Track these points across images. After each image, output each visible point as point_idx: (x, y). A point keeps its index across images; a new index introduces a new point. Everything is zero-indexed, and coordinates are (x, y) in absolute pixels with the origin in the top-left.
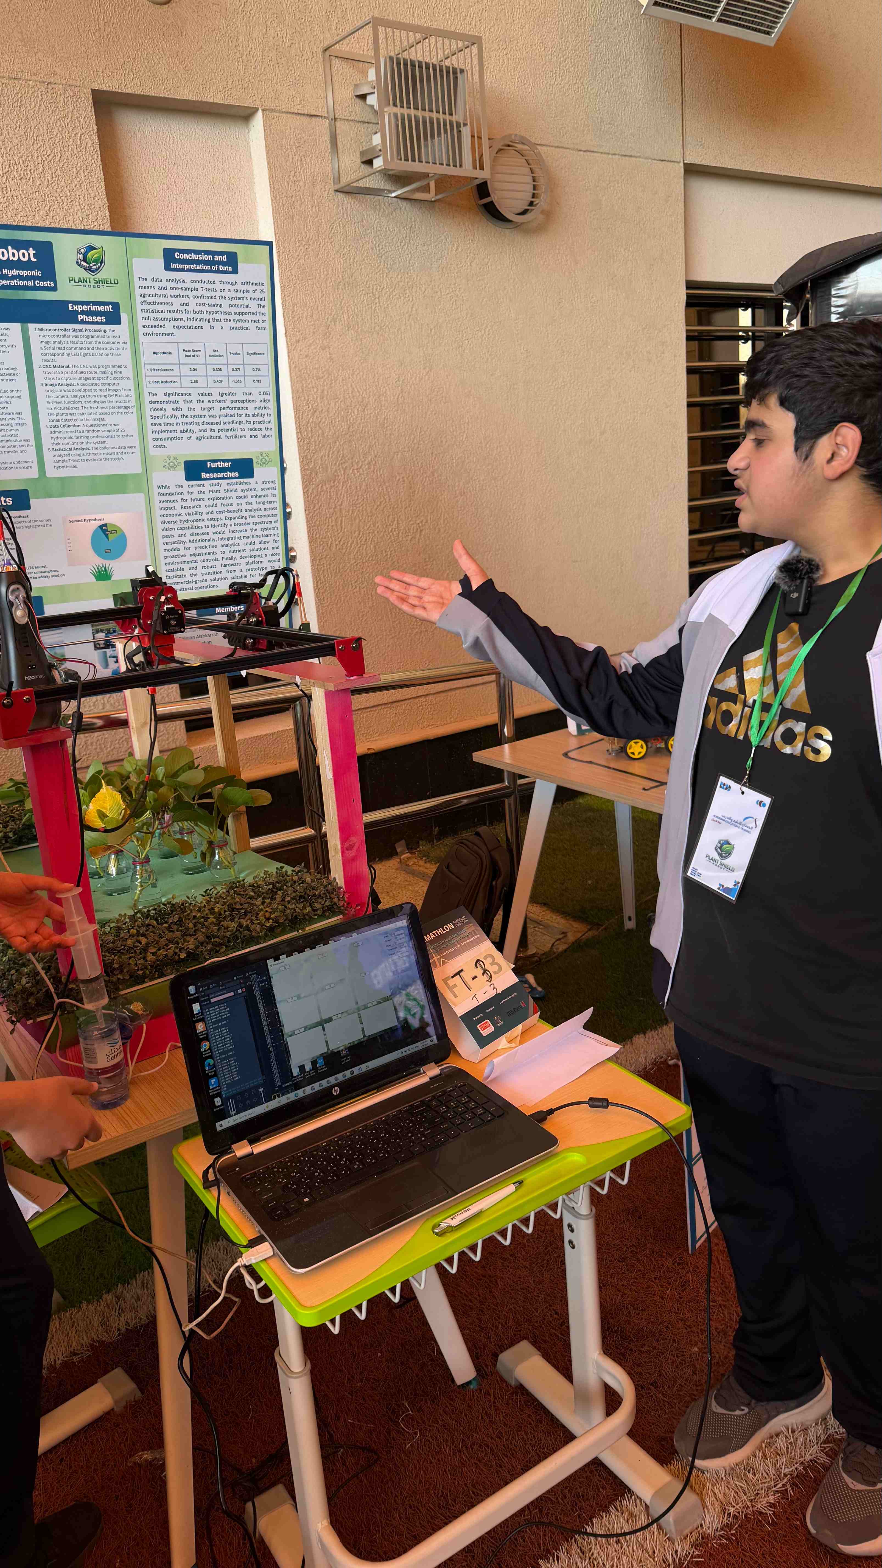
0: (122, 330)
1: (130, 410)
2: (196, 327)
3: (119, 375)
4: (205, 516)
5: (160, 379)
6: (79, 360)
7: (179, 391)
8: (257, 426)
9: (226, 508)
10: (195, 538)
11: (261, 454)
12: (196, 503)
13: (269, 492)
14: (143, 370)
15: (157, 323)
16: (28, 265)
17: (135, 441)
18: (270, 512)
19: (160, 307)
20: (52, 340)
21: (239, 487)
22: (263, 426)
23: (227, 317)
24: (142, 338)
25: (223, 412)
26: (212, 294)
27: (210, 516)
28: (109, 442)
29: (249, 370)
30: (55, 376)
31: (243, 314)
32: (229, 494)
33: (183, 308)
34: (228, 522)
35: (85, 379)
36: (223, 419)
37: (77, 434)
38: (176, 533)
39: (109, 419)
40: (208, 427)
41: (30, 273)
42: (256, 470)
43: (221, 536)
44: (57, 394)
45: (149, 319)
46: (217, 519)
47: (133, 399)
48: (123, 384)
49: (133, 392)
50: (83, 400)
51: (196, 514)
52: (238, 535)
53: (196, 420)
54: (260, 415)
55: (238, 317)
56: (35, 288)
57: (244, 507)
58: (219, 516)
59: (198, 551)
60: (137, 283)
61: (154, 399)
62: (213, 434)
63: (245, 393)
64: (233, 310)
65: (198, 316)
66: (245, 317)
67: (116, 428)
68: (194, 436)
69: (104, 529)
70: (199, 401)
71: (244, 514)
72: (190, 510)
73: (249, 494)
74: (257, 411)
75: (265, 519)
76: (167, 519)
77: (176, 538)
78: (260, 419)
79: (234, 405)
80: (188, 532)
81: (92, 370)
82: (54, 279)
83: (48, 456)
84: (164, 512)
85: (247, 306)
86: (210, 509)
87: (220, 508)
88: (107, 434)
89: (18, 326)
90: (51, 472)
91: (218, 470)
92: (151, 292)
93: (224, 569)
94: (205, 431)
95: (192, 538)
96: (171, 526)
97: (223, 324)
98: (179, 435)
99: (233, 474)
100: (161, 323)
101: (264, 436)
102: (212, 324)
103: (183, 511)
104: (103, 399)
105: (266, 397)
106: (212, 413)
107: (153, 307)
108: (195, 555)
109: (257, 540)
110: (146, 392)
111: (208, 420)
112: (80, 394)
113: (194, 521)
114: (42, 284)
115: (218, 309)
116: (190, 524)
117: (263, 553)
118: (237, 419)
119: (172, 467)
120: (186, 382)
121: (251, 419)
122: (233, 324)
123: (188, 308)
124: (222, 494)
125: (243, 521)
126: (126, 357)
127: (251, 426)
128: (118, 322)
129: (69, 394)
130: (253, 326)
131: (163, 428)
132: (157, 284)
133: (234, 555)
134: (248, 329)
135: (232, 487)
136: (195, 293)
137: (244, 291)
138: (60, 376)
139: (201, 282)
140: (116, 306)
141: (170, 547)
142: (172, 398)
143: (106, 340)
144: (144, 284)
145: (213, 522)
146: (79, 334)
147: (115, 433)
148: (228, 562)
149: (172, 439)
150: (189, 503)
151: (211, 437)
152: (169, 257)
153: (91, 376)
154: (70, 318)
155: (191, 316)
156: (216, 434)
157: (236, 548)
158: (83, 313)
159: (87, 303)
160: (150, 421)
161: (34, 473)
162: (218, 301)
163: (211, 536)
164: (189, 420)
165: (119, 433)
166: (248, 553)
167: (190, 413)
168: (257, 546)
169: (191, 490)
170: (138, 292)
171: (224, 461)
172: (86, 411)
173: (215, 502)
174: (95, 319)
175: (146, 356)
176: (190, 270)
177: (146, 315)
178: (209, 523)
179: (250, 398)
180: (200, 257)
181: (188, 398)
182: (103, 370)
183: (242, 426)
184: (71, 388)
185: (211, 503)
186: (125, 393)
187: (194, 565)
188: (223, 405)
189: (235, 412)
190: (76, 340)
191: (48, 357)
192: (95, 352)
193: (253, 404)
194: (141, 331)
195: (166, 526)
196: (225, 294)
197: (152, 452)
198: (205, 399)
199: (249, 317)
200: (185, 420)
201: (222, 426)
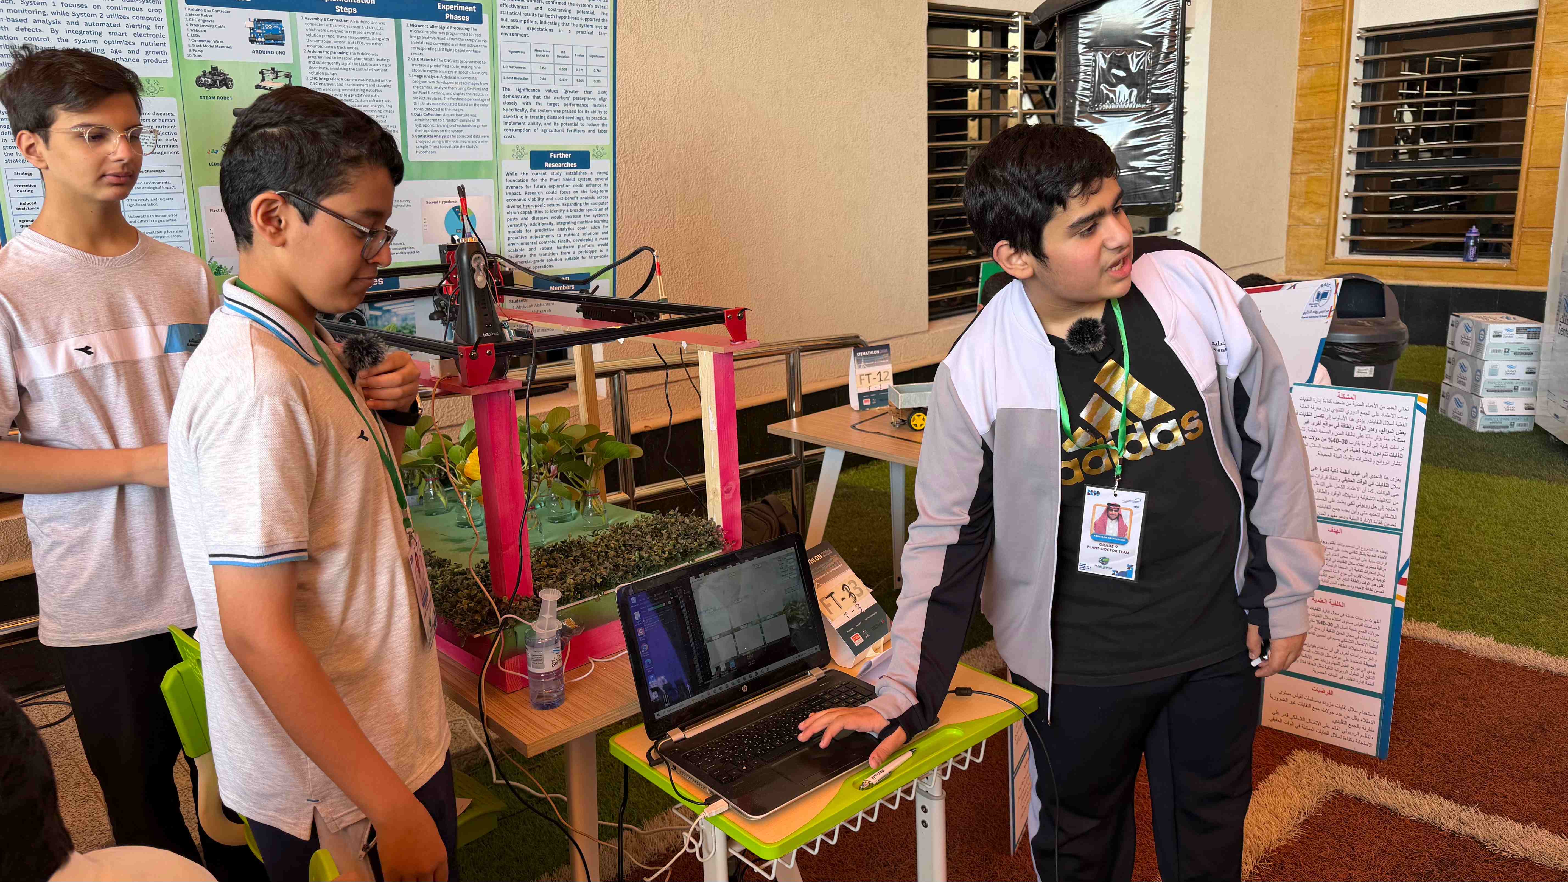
0: (483, 29)
1: (486, 103)
2: (547, 30)
3: (478, 70)
4: (545, 202)
5: (513, 76)
6: (444, 55)
7: (530, 87)
8: (595, 122)
9: (564, 196)
10: (536, 221)
11: (597, 147)
12: (539, 190)
13: (602, 182)
14: (499, 67)
15: (513, 24)
17: (489, 131)
18: (602, 200)
19: (517, 10)
20: (421, 35)
21: (577, 177)
22: (600, 122)
23: (575, 22)
24: (500, 38)
25: (566, 108)
26: (562, 1)
27: (550, 202)
28: (467, 131)
29: (590, 71)
30: (421, 68)
31: (589, 20)
32: (567, 183)
33: (537, 12)
34: (565, 208)
35: (449, 72)
36: (566, 115)
37: (438, 123)
38: (520, 216)
39: (467, 110)
40: (553, 121)
42: (592, 161)
43: (558, 220)
44: (422, 85)
45: (507, 20)
46: (556, 205)
47: (489, 92)
48: (481, 78)
49: (489, 86)
50: (445, 91)
51: (538, 199)
52: (573, 220)
53: (543, 114)
54: (598, 112)
55: (583, 23)
57: (580, 195)
58: (558, 202)
59: (538, 234)
61: (508, 93)
62: (558, 128)
63: (586, 92)
64: (580, 16)
65: (550, 20)
66: (590, 23)
67: (473, 118)
68: (540, 128)
69: (457, 210)
70: (545, 97)
71: (579, 201)
72: (533, 196)
73: (585, 183)
74: (595, 109)
75: (597, 206)
76: (512, 204)
77: (520, 221)
78: (598, 115)
79: (576, 102)
80: (530, 216)
81: (455, 64)
84: (510, 197)
85: (592, 13)
86: (550, 196)
87: (559, 195)
88: (465, 123)
89: (392, 21)
90: (414, 157)
91: (559, 160)
93: (559, 251)
94: (550, 124)
95: (533, 222)
96: (515, 210)
97: (570, 28)
98: (527, 127)
99: (572, 165)
100: (518, 24)
101: (600, 131)
102: (561, 27)
103: (528, 197)
104: (463, 91)
105: (604, 96)
106: (556, 108)
107: (511, 10)
108: (535, 237)
109: (589, 225)
110: (501, 86)
111: (553, 114)
112: (443, 85)
113: (535, 206)
115: (567, 14)
116: (532, 209)
117: (594, 237)
118: (578, 115)
119: (518, 156)
120: (536, 79)
121: (591, 115)
122: (580, 29)
123: (541, 12)
124: (562, 182)
125: (578, 207)
126: (486, 53)
127: (590, 122)
128: (480, 22)
129: (433, 85)
130: (596, 31)
131: (514, 120)
133: (568, 238)
134: (592, 33)
135: (570, 177)
138: (426, 68)
140: (479, 7)
141: (514, 229)
142: (523, 93)
143: (468, 37)
145: (552, 208)
146: (445, 30)
147: (471, 123)
148: (563, 244)
149: (520, 131)
150: (532, 190)
151: (555, 130)
153: (454, 70)
154: (439, 16)
155: (544, 19)
156: (559, 128)
157: (571, 232)
158: (450, 12)
159: (454, 3)
160: (502, 113)
162: (567, 7)
163: (550, 220)
164: (537, 114)
165: (475, 123)
166: (581, 237)
167: (537, 108)
168: (589, 230)
169: (535, 177)
171: (565, 152)
172: (446, 102)
173: (555, 189)
174: (460, 18)
175: (503, 53)
177: (504, 16)
178: (549, 209)
179: (590, 96)
181: (537, 94)
182: (465, 65)
183: (582, 122)
184: (435, 80)
185: (552, 190)
186: (482, 87)
187: (533, 246)
188: (566, 101)
189: (577, 108)
190: (443, 36)
191: (417, 51)
192: (458, 48)
193: (593, 102)
194: (500, 30)
195: (511, 210)
196: (576, 2)
197: (503, 141)
198: (552, 95)
199: (593, 23)
200: (533, 114)
201: (565, 121)
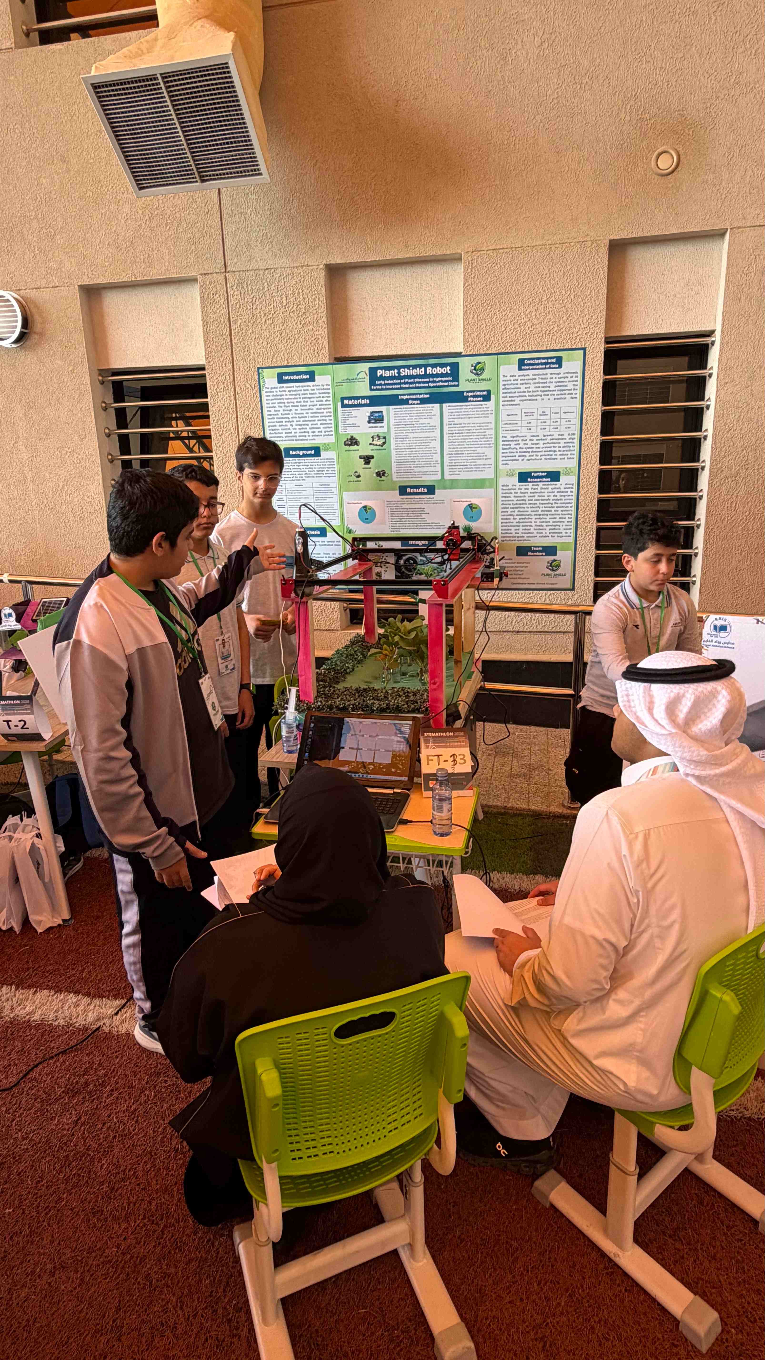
0: (491, 404)
1: (491, 445)
2: (533, 400)
3: (487, 428)
4: (527, 502)
5: (509, 429)
6: (466, 421)
7: (520, 435)
8: (565, 453)
9: (540, 498)
10: (520, 513)
11: (566, 468)
12: (523, 495)
13: (569, 490)
14: (501, 424)
15: (510, 399)
16: (446, 375)
17: (492, 461)
18: (568, 501)
19: (513, 391)
20: (454, 411)
21: (550, 487)
22: (569, 453)
23: (553, 393)
24: (501, 407)
25: (545, 446)
26: (545, 381)
27: (530, 502)
28: (479, 462)
29: (563, 422)
30: (454, 429)
31: (562, 390)
32: (543, 490)
33: (526, 390)
34: (541, 506)
35: (469, 430)
36: (544, 449)
37: (462, 458)
38: (509, 510)
39: (479, 450)
40: (534, 454)
41: (447, 379)
42: (562, 477)
43: (536, 513)
44: (454, 438)
45: (506, 397)
46: (535, 504)
47: (493, 440)
48: (488, 432)
49: (493, 436)
50: (467, 441)
51: (522, 500)
52: (546, 513)
53: (528, 450)
54: (568, 446)
55: (559, 393)
56: (448, 386)
57: (551, 498)
58: (536, 502)
59: (521, 521)
60: (502, 378)
61: (505, 439)
62: (538, 458)
63: (559, 435)
64: (557, 389)
65: (535, 394)
66: (564, 392)
67: (483, 455)
68: (526, 459)
69: (471, 506)
70: (531, 440)
71: (551, 501)
72: (519, 498)
73: (556, 491)
74: (566, 445)
75: (564, 505)
76: (505, 502)
77: (510, 513)
78: (568, 449)
79: (552, 441)
80: (517, 510)
81: (473, 425)
82: (458, 381)
83: (446, 469)
84: (504, 499)
85: (566, 386)
86: (531, 498)
87: (537, 498)
88: (478, 458)
89: (438, 405)
90: (447, 477)
91: (538, 477)
92: (509, 382)
93: (535, 532)
94: (533, 456)
95: (518, 513)
96: (507, 506)
97: (550, 397)
98: (517, 458)
99: (547, 480)
100: (513, 399)
101: (569, 458)
102: (543, 397)
103: (515, 499)
104: (477, 440)
105: (573, 437)
106: (538, 446)
107: (509, 391)
108: (519, 522)
109: (558, 517)
110: (501, 435)
111: (535, 450)
112: (466, 437)
113: (520, 504)
114: (452, 384)
115: (547, 389)
116: (518, 506)
117: (561, 524)
118: (552, 449)
119: (511, 475)
120: (524, 429)
121: (562, 449)
122: (556, 397)
123: (529, 390)
124: (539, 490)
125: (550, 505)
126: (492, 418)
127: (562, 453)
128: (489, 400)
129: (460, 438)
130: (568, 397)
131: (508, 454)
132: (512, 378)
133: (542, 524)
134: (565, 398)
135: (545, 487)
136: (534, 381)
137: (564, 378)
138: (457, 429)
139: (539, 375)
140: (489, 392)
141: (505, 517)
142: (515, 439)
143: (482, 409)
144: (505, 379)
145: (532, 505)
146: (468, 407)
147: (482, 458)
148: (538, 527)
149: (513, 460)
150: (519, 494)
151: (536, 459)
152: (521, 363)
153: (472, 428)
154: (465, 399)
155: (531, 394)
157: (544, 520)
158: (471, 396)
159: (474, 391)
160: (501, 451)
161: (439, 477)
162: (548, 384)
163: (530, 513)
164: (524, 450)
165: (484, 457)
166: (551, 523)
167: (524, 446)
168: (557, 520)
169: (521, 487)
170: (502, 383)
171: (542, 472)
172: (468, 446)
173: (534, 494)
174: (477, 399)
175: (503, 416)
176: (532, 369)
177: (505, 395)
178: (529, 506)
179: (562, 437)
180: (539, 361)
181: (524, 438)
182: (479, 425)
183: (556, 453)
184: (461, 435)
185: (532, 495)
186: (489, 436)
188: (545, 442)
189: (552, 445)
190: (466, 410)
191: (452, 420)
192: (475, 416)
193: (565, 441)
194: (501, 404)
195: (505, 506)
196: (553, 380)
197: (501, 467)
198: (535, 438)
199: (567, 392)
200: (521, 450)
201: (543, 453)
